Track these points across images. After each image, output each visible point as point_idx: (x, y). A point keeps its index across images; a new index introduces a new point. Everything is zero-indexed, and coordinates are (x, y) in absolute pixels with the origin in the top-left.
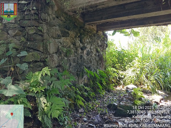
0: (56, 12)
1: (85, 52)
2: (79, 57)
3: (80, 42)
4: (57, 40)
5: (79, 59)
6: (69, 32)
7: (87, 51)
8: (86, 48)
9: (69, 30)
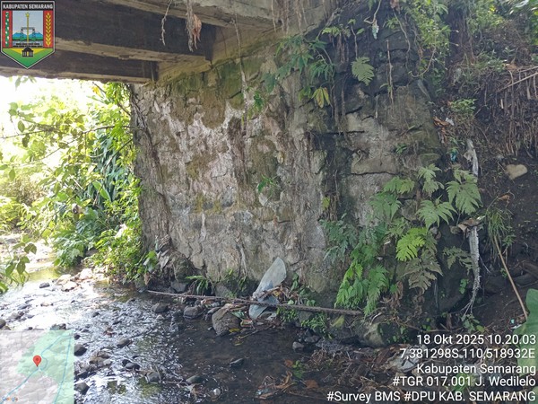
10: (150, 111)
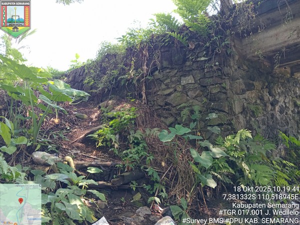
0: (237, 61)
1: (277, 108)
2: (270, 116)
3: (269, 94)
4: (241, 96)
5: (270, 119)
6: (254, 83)
7: (280, 106)
8: (278, 102)
9: (254, 81)
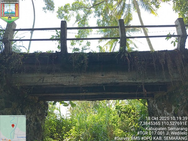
3: (21, 112)
9: (12, 101)
10: (153, 107)
